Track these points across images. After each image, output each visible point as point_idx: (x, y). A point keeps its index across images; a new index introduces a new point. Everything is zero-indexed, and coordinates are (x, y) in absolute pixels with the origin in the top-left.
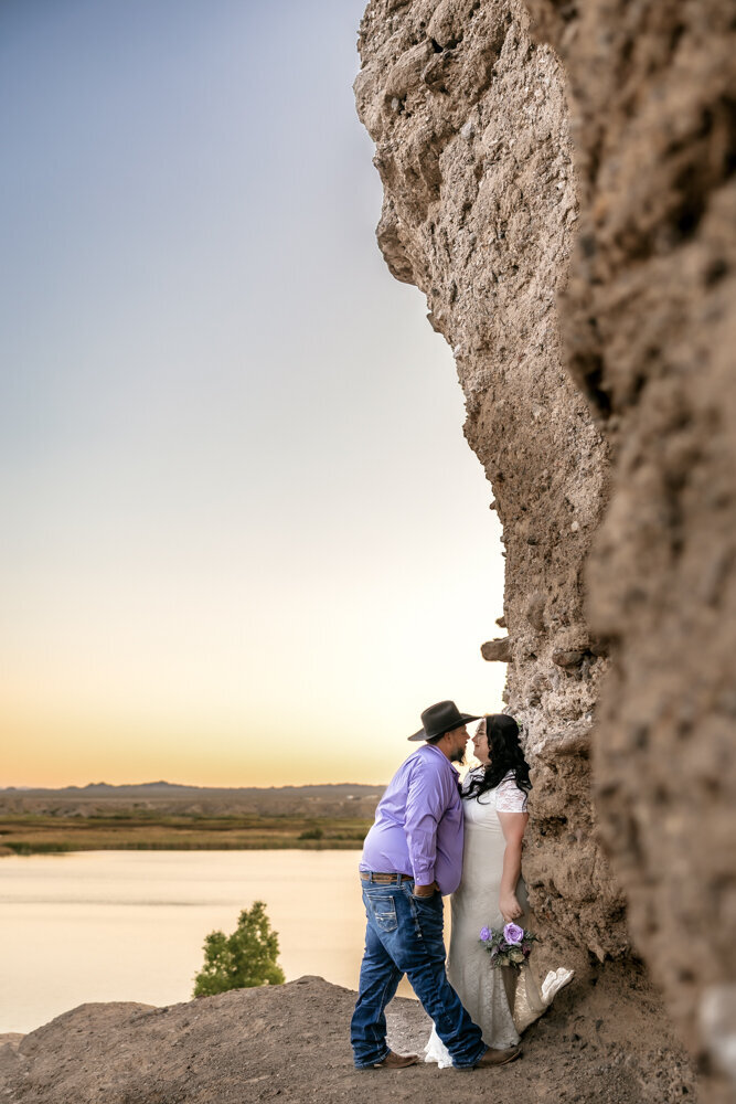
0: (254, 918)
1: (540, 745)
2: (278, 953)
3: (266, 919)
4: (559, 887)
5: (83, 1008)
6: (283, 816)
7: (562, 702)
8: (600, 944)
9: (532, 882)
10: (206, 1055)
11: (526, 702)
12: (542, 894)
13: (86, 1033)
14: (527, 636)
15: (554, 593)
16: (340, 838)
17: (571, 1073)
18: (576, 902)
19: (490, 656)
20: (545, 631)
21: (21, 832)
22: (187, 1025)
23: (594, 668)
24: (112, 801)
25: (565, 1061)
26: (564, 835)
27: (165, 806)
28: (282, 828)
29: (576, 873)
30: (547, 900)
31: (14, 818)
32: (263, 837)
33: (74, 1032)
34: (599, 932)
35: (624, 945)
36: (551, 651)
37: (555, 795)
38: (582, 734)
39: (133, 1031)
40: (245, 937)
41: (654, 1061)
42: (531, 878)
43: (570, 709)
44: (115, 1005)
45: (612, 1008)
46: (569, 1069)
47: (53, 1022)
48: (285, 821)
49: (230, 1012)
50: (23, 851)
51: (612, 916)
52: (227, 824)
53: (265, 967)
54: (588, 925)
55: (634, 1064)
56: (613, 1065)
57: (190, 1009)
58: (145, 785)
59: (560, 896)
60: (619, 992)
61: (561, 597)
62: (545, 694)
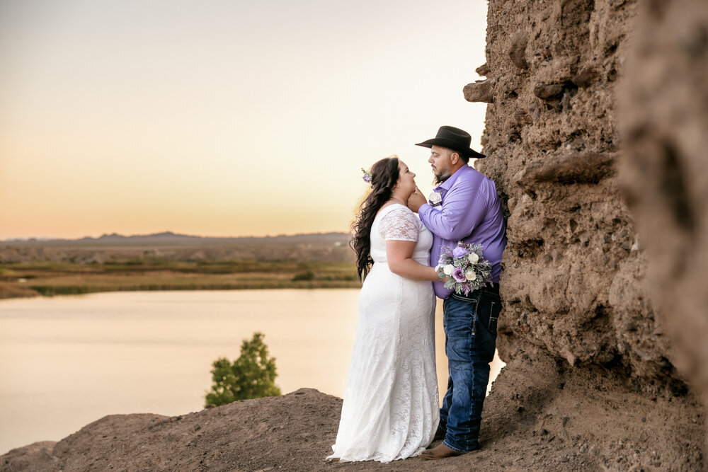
0: (254, 346)
1: (521, 173)
2: (276, 375)
3: (265, 347)
4: (535, 301)
5: (106, 419)
6: (278, 261)
7: (541, 134)
8: (572, 351)
9: (509, 299)
10: (216, 452)
11: (506, 138)
12: (518, 310)
13: (111, 438)
14: (507, 74)
15: (537, 29)
16: (329, 279)
17: (540, 461)
18: (550, 314)
19: (473, 96)
20: (527, 68)
21: (44, 277)
22: (199, 429)
23: (575, 100)
24: (124, 250)
25: (535, 451)
26: (540, 257)
27: (172, 253)
28: (278, 271)
29: (552, 288)
30: (523, 314)
31: (37, 264)
32: (261, 279)
33: (100, 437)
34: (570, 340)
35: (593, 351)
36: (531, 86)
37: (533, 220)
38: (562, 160)
39: (152, 435)
40: (247, 362)
41: (615, 449)
42: (508, 295)
43: (549, 140)
44: (135, 416)
45: (578, 407)
46: (538, 458)
47: (82, 430)
48: (279, 265)
49: (236, 417)
50: (47, 293)
51: (584, 325)
52: (228, 268)
53: (266, 387)
54: (561, 334)
55: (596, 452)
56: (578, 453)
57: (201, 417)
58: (154, 235)
59: (535, 310)
60: (585, 394)
61: (544, 32)
62: (525, 128)
